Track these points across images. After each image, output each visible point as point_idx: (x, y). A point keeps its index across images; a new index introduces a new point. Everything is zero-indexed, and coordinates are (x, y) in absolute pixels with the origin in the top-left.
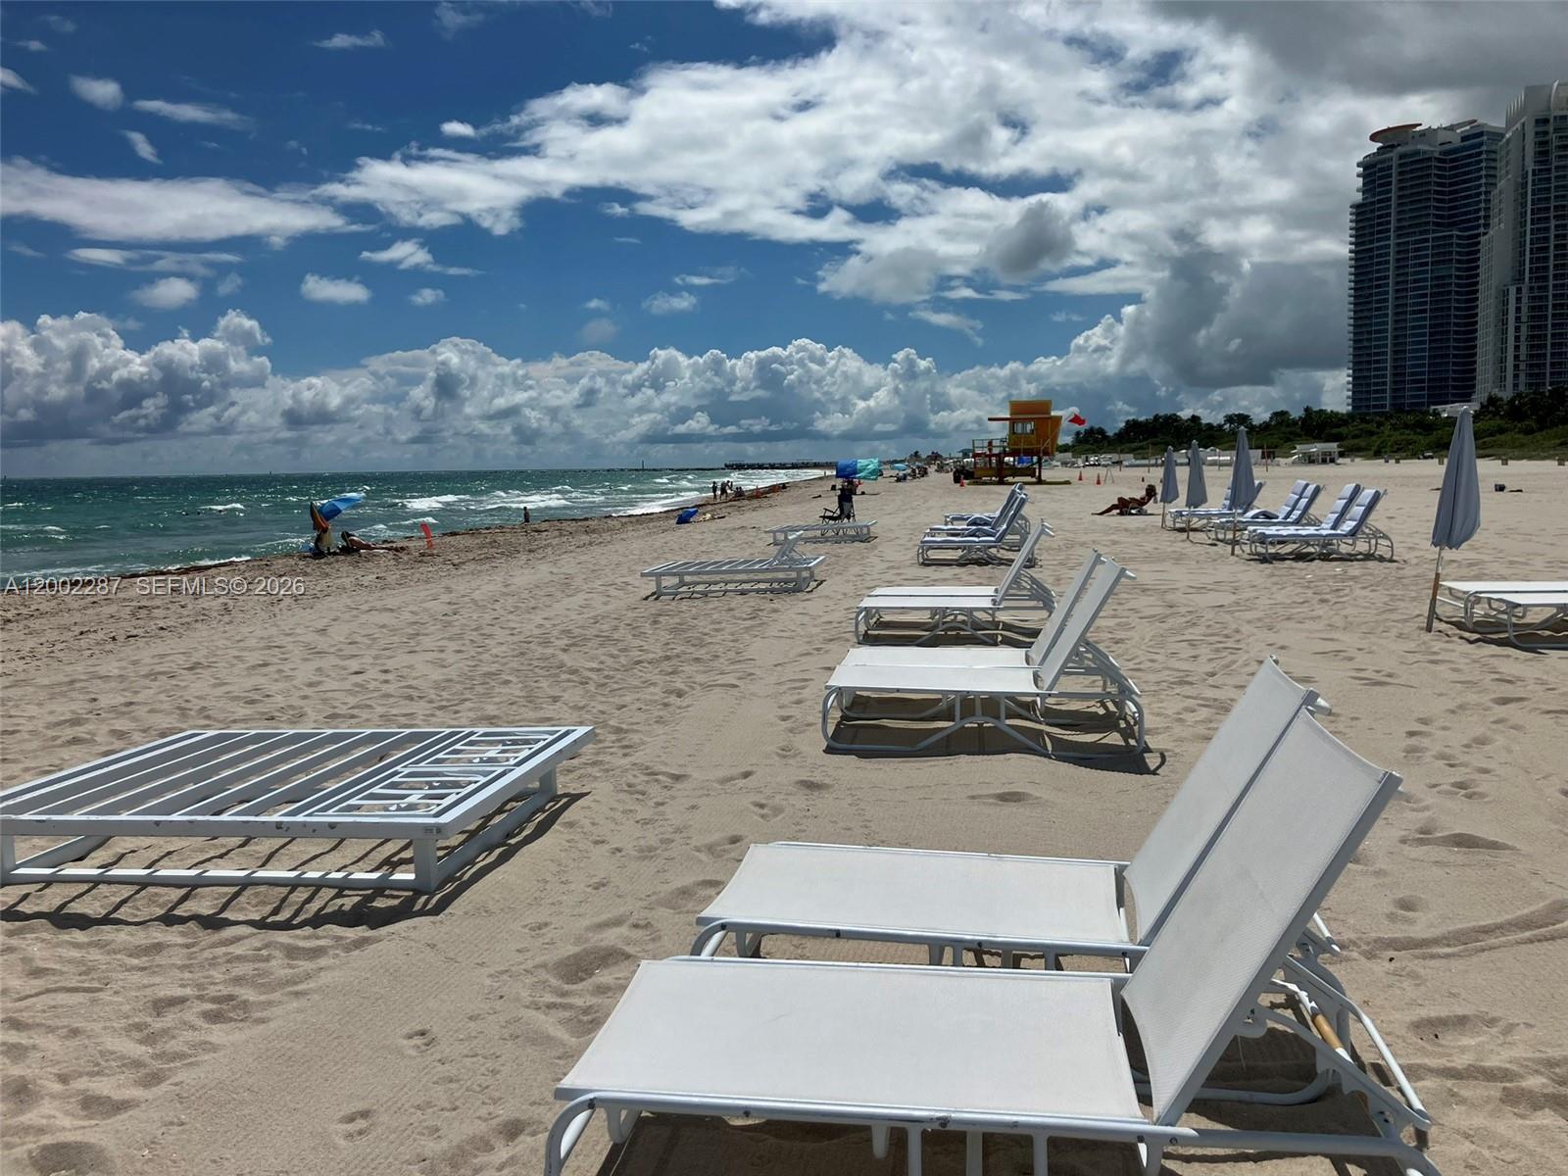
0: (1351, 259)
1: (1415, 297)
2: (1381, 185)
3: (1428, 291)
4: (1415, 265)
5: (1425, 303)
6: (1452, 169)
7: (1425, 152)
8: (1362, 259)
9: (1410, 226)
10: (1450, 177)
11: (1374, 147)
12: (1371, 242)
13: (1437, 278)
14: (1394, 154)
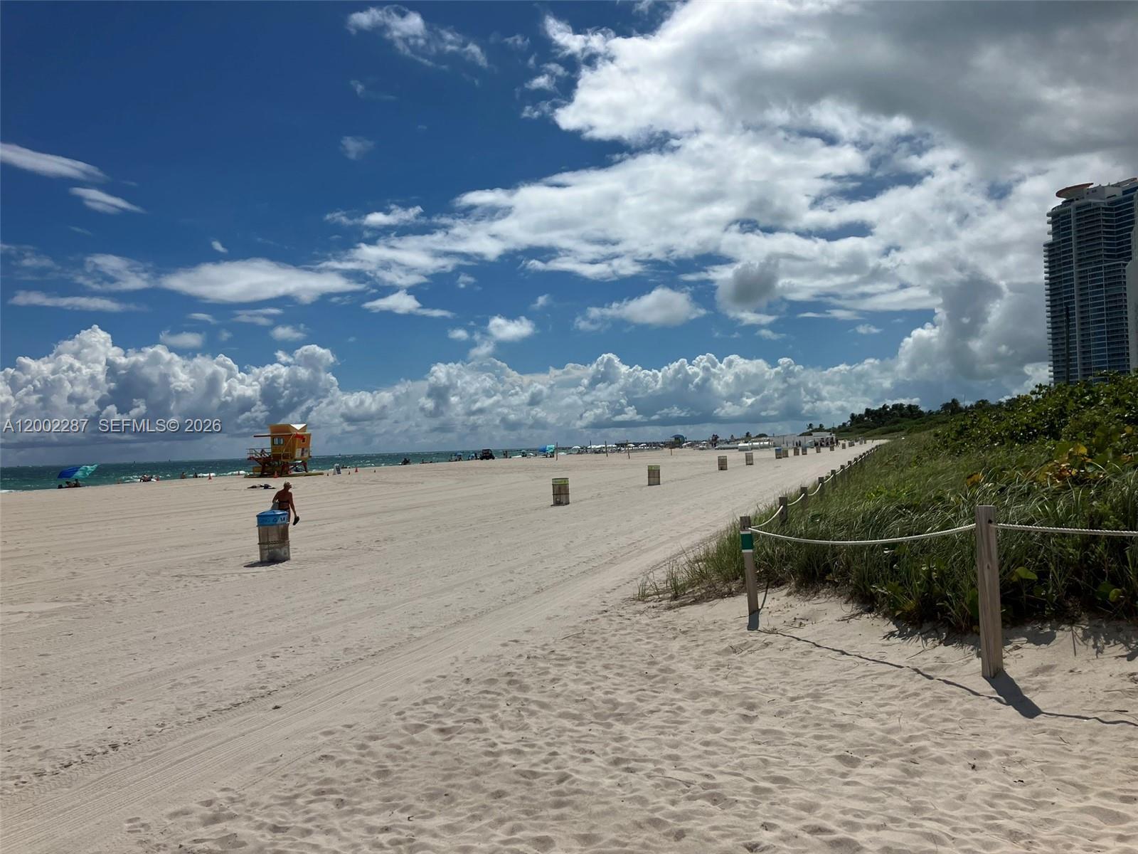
0: (1046, 284)
1: (1095, 311)
2: (1063, 230)
3: (1105, 306)
4: (1093, 288)
5: (1103, 315)
6: (1117, 215)
7: (1095, 204)
8: (1054, 284)
9: (1087, 258)
10: (1117, 221)
11: (1060, 201)
12: (1060, 271)
13: (1110, 296)
14: (1072, 207)
